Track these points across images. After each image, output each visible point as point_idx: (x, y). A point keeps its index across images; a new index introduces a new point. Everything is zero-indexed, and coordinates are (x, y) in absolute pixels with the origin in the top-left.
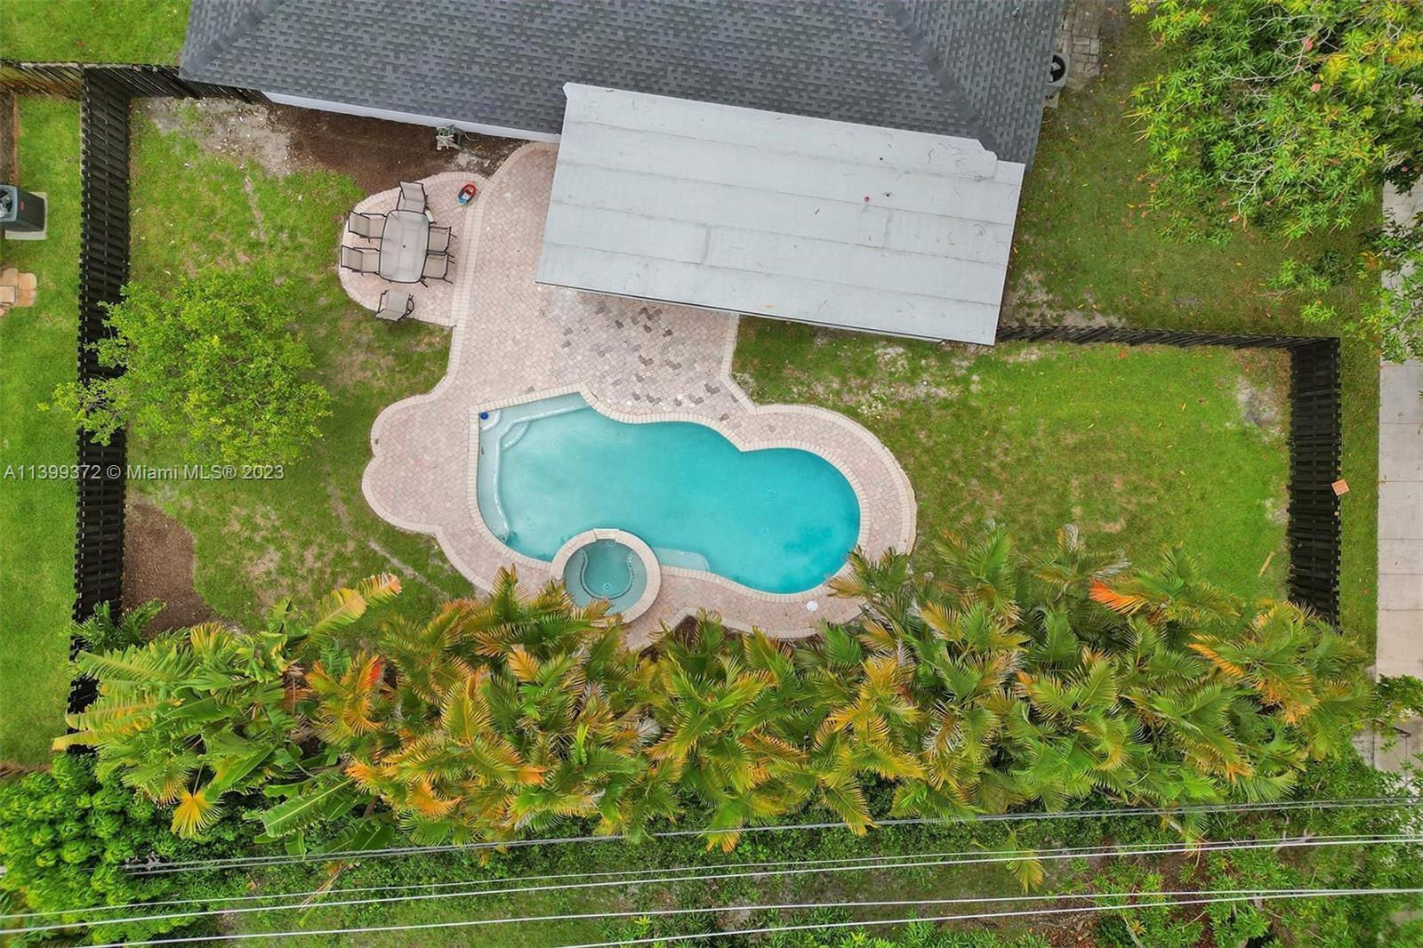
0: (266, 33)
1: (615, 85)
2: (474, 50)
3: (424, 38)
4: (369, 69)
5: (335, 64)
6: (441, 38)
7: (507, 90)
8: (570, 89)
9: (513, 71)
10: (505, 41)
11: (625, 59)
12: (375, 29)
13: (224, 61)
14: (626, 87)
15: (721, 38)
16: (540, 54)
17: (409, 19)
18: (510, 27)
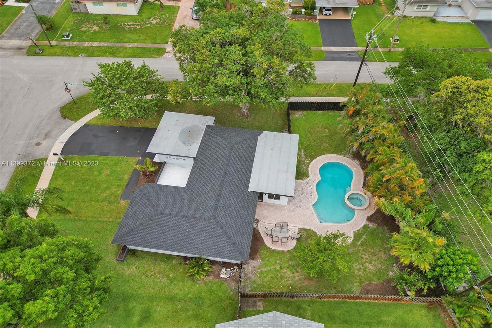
0: (238, 242)
1: (249, 184)
2: (241, 205)
3: (239, 213)
4: (246, 224)
5: (245, 230)
6: (239, 210)
7: (250, 201)
8: (250, 190)
9: (246, 199)
10: (240, 199)
11: (244, 181)
12: (237, 221)
13: (244, 252)
14: (249, 182)
15: (240, 167)
16: (243, 194)
17: (235, 215)
18: (237, 198)
